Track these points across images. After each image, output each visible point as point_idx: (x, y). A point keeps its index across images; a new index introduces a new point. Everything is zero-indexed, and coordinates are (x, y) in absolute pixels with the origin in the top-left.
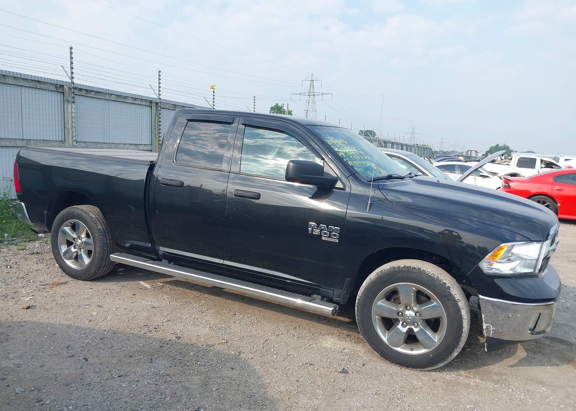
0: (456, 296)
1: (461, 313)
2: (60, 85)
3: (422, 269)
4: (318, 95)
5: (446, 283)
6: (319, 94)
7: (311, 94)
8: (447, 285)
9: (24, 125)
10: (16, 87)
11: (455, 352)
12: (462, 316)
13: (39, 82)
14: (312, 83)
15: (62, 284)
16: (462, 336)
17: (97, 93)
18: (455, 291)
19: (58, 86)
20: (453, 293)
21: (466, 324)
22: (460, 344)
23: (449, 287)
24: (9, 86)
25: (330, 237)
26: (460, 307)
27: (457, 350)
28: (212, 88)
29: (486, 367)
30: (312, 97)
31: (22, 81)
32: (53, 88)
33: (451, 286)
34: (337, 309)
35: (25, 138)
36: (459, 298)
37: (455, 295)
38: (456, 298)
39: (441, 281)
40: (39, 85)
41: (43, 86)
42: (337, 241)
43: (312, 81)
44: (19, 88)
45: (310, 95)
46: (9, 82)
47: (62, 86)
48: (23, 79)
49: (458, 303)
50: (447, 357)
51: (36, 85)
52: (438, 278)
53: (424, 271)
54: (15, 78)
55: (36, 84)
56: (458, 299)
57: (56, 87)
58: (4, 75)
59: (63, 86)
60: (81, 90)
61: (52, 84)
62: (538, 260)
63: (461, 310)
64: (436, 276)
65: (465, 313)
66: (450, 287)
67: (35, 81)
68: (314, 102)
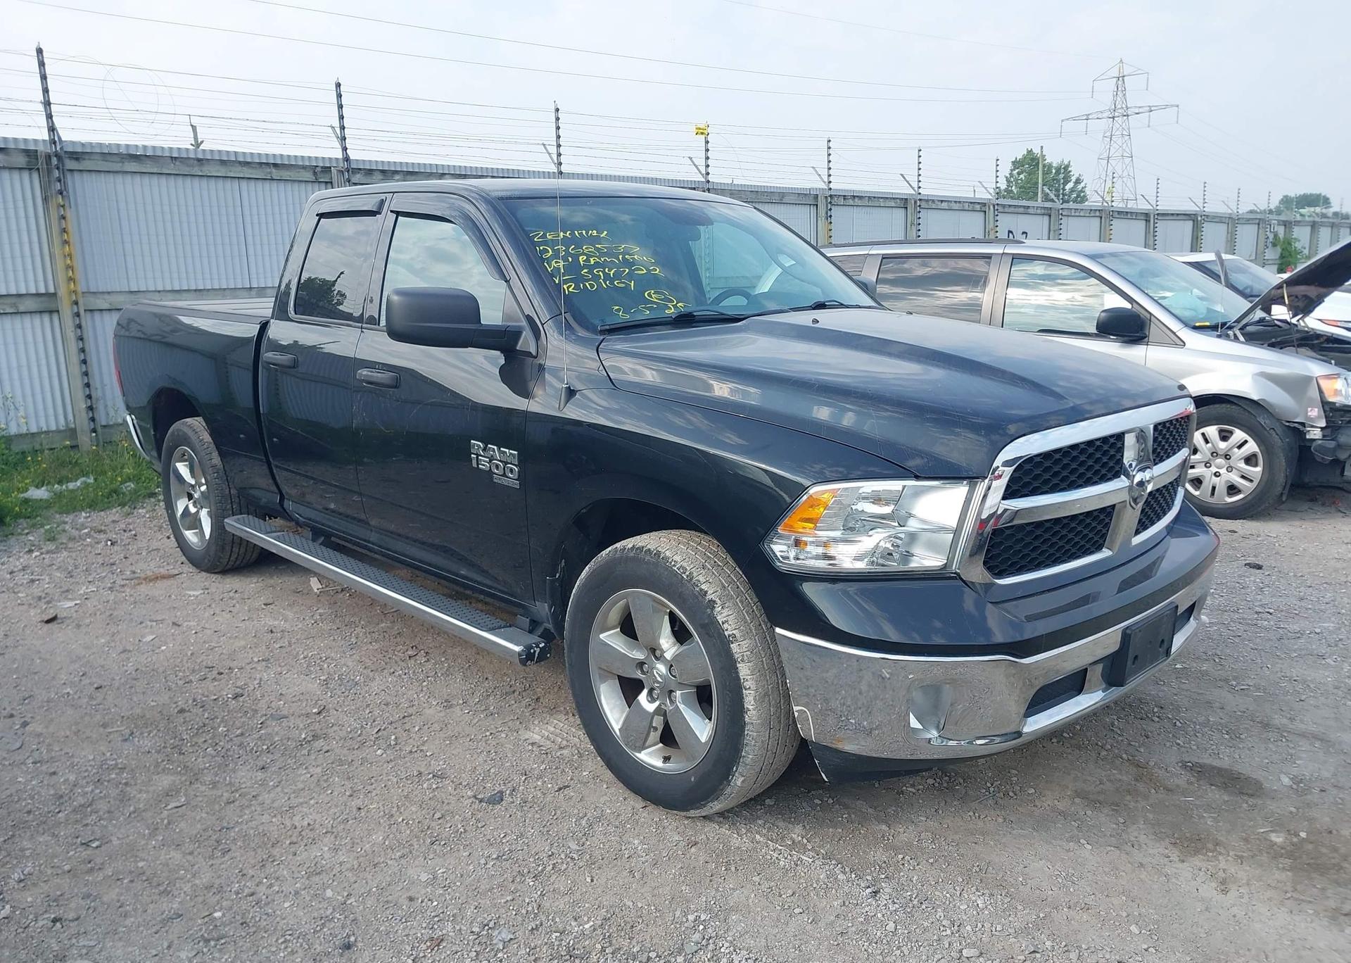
0: (726, 626)
1: (737, 673)
2: (322, 167)
3: (662, 556)
4: (1137, 114)
5: (706, 592)
6: (1141, 110)
7: (1121, 112)
8: (709, 597)
9: (252, 259)
10: (228, 183)
11: (737, 774)
12: (739, 679)
13: (275, 165)
14: (1120, 83)
15: (163, 577)
16: (746, 732)
17: (407, 174)
18: (725, 612)
19: (318, 169)
20: (720, 619)
21: (752, 702)
22: (743, 754)
23: (712, 602)
24: (212, 182)
25: (504, 475)
26: (736, 656)
27: (740, 769)
28: (701, 132)
29: (884, 827)
30: (1119, 120)
31: (240, 168)
32: (308, 176)
33: (717, 600)
34: (538, 650)
35: (255, 285)
36: (734, 632)
37: (723, 623)
38: (726, 633)
39: (697, 586)
40: (275, 173)
41: (285, 174)
42: (516, 485)
43: (1121, 79)
44: (236, 182)
45: (1113, 118)
46: (210, 172)
47: (327, 170)
48: (240, 162)
49: (732, 646)
50: (721, 787)
51: (270, 173)
52: (691, 579)
53: (666, 559)
54: (223, 162)
55: (269, 170)
56: (731, 633)
57: (315, 173)
58: (199, 160)
59: (330, 168)
60: (369, 172)
61: (304, 167)
62: (957, 532)
63: (738, 665)
64: (687, 573)
65: (749, 672)
66: (714, 601)
67: (267, 164)
68: (1125, 133)
